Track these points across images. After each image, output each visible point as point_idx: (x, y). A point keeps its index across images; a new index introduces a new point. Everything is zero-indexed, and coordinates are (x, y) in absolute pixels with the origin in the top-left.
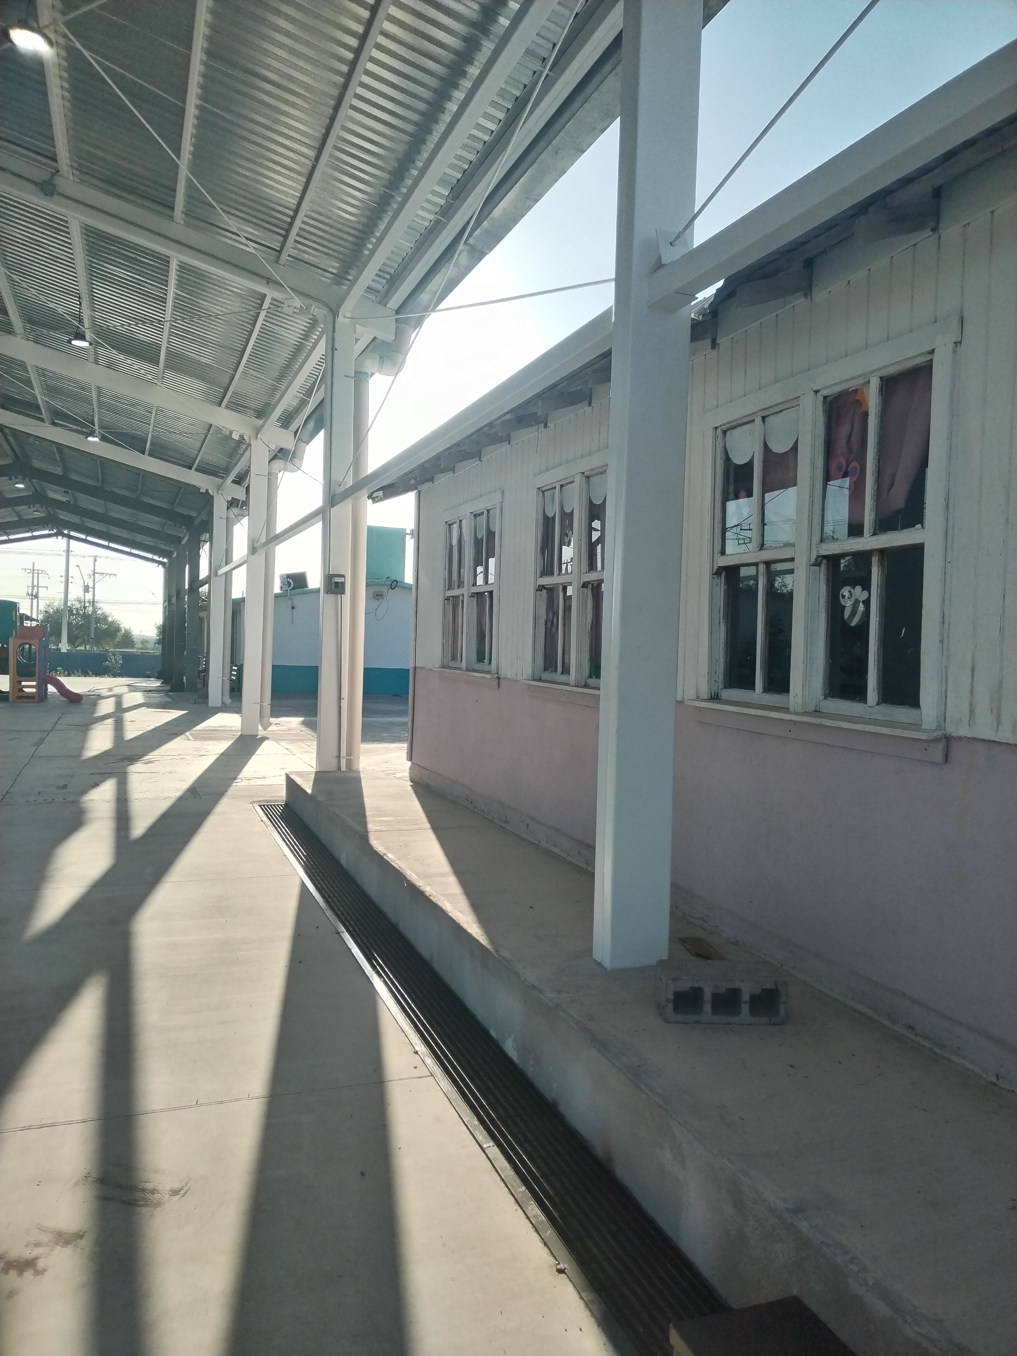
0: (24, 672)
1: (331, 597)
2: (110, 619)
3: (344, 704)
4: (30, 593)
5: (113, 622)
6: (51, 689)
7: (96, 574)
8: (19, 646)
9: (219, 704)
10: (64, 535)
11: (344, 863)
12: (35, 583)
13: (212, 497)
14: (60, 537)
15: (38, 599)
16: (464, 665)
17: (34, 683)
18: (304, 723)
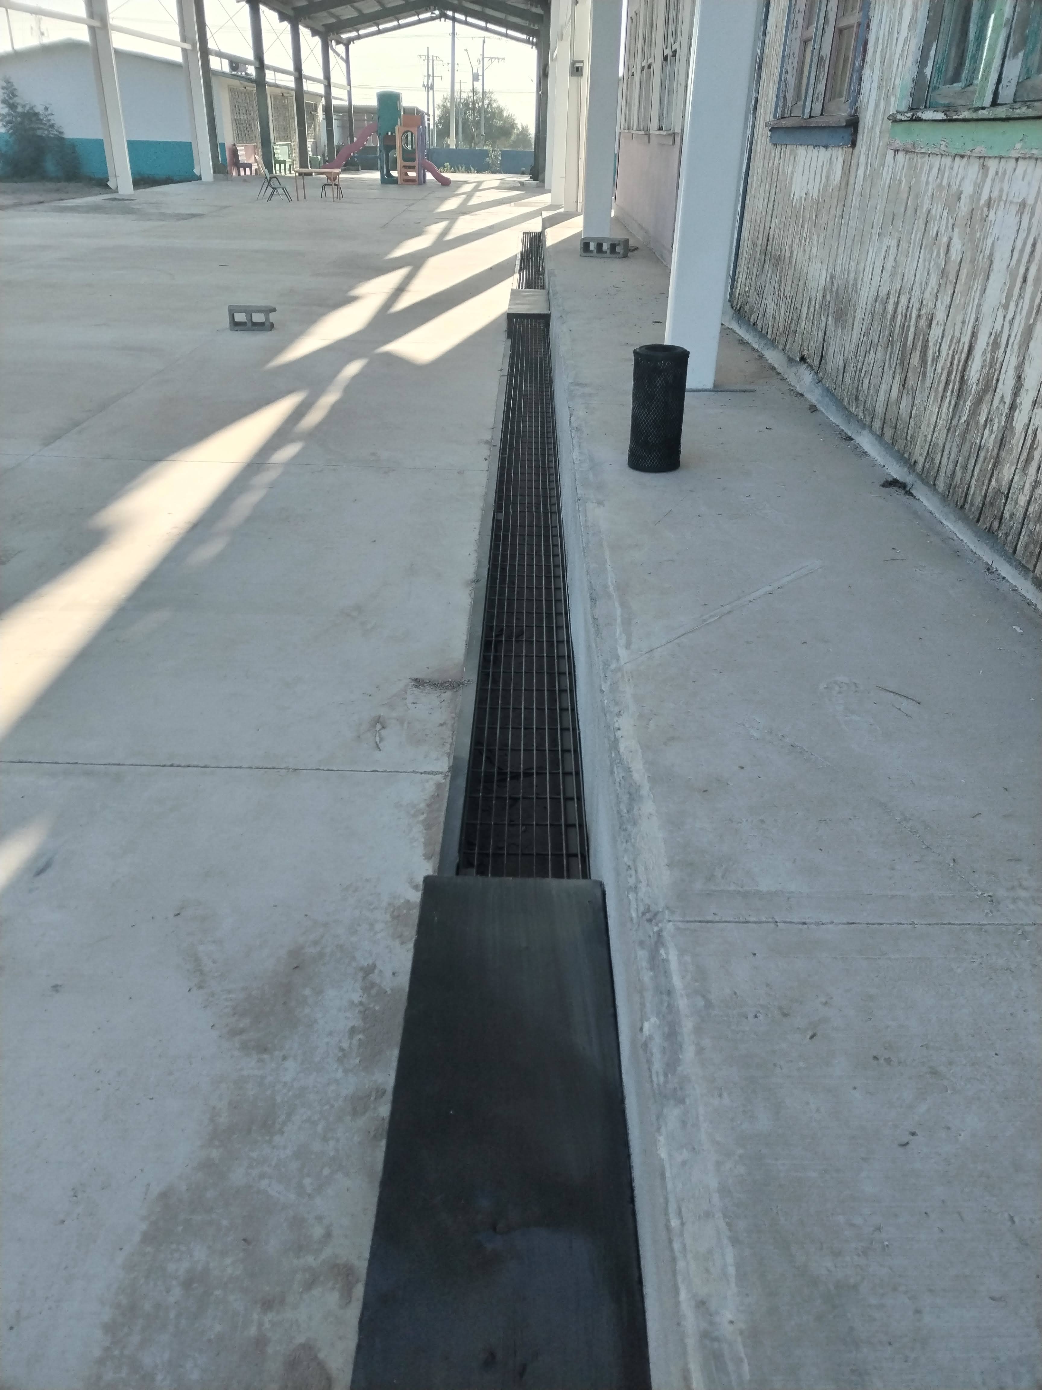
0: (408, 158)
1: (575, 78)
2: (505, 114)
4: (426, 84)
5: (507, 117)
6: (429, 176)
7: (485, 59)
8: (404, 134)
10: (446, 17)
12: (431, 73)
14: (443, 19)
15: (433, 91)
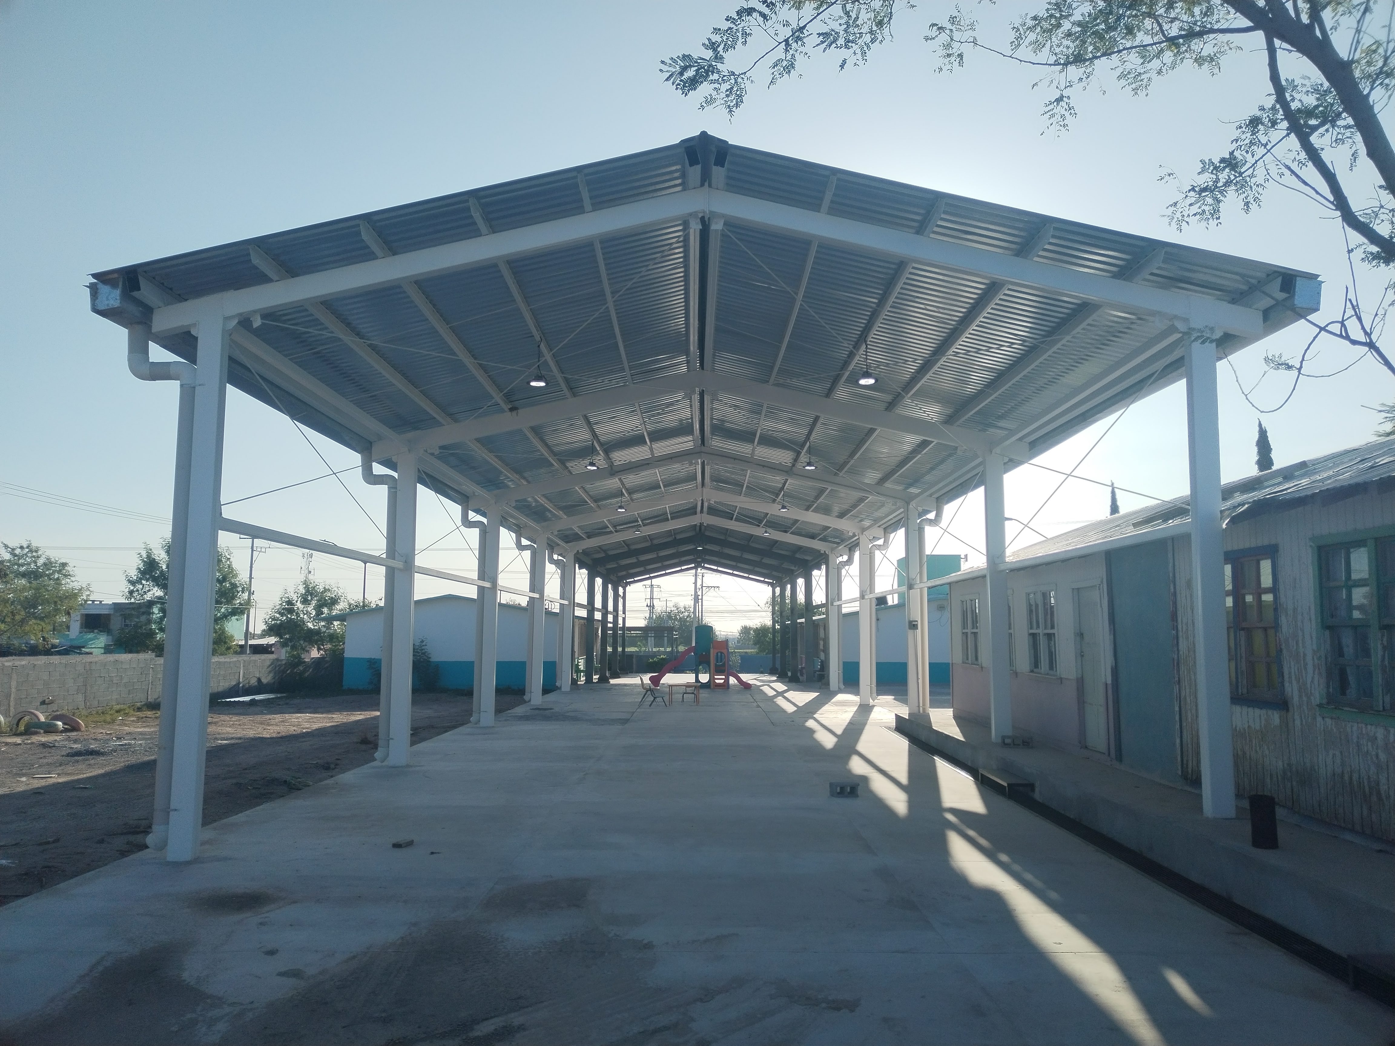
0: (719, 671)
1: (912, 631)
3: (920, 681)
4: (649, 605)
6: (733, 680)
8: (716, 654)
9: (837, 689)
11: (924, 741)
13: (828, 555)
16: (970, 662)
17: (724, 677)
18: (895, 699)
